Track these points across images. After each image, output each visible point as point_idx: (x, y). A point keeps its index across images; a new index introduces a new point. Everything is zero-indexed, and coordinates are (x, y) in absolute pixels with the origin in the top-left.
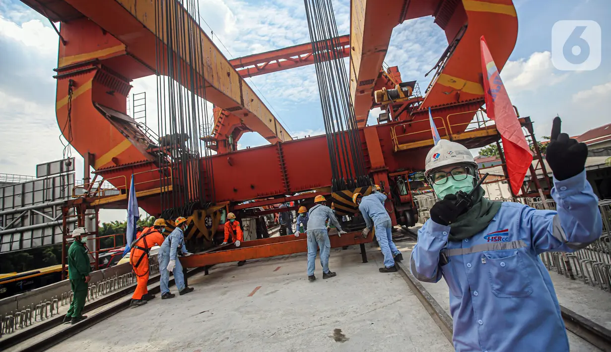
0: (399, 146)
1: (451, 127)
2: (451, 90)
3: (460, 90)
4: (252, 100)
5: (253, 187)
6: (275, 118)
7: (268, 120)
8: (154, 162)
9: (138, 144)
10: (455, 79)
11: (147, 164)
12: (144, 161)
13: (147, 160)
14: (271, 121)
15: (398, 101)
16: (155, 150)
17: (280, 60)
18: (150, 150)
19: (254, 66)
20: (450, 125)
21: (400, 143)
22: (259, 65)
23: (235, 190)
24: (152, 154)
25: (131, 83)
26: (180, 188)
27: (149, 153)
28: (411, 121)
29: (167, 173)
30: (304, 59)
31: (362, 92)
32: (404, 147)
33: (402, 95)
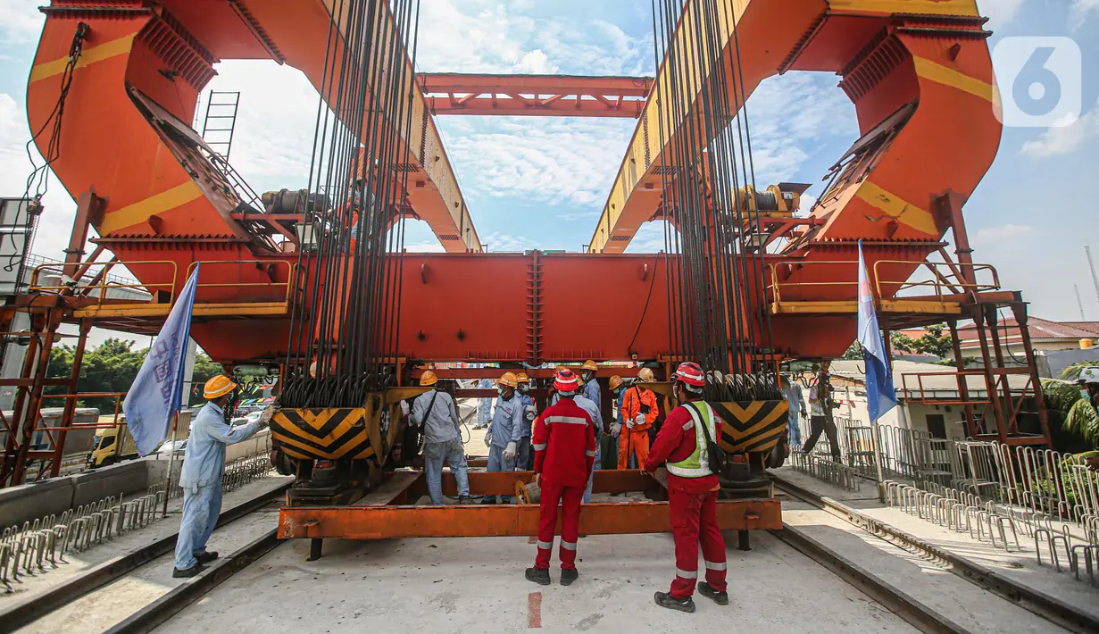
0: (782, 304)
1: (881, 285)
2: (881, 215)
3: (896, 218)
4: (437, 159)
5: (461, 336)
6: (463, 203)
7: (453, 201)
8: (250, 245)
9: (215, 197)
10: (888, 195)
11: (232, 245)
12: (226, 237)
13: (233, 237)
14: (457, 205)
15: (774, 215)
16: (251, 216)
17: (499, 96)
18: (240, 216)
19: (446, 95)
20: (880, 280)
21: (783, 299)
22: (456, 95)
23: (422, 337)
24: (244, 224)
25: (215, 66)
26: (302, 313)
27: (237, 221)
28: (802, 258)
29: (275, 274)
30: (543, 103)
31: (649, 186)
32: (792, 307)
33: (783, 206)
